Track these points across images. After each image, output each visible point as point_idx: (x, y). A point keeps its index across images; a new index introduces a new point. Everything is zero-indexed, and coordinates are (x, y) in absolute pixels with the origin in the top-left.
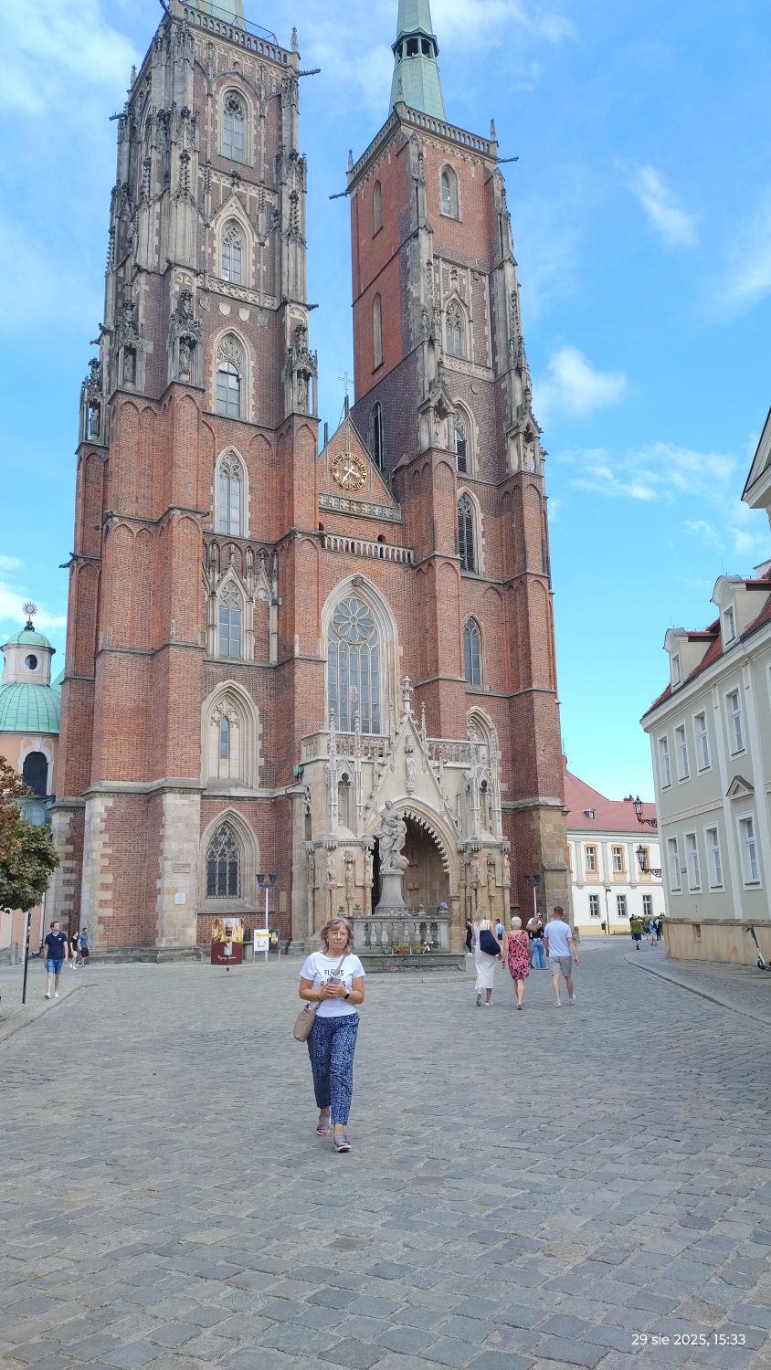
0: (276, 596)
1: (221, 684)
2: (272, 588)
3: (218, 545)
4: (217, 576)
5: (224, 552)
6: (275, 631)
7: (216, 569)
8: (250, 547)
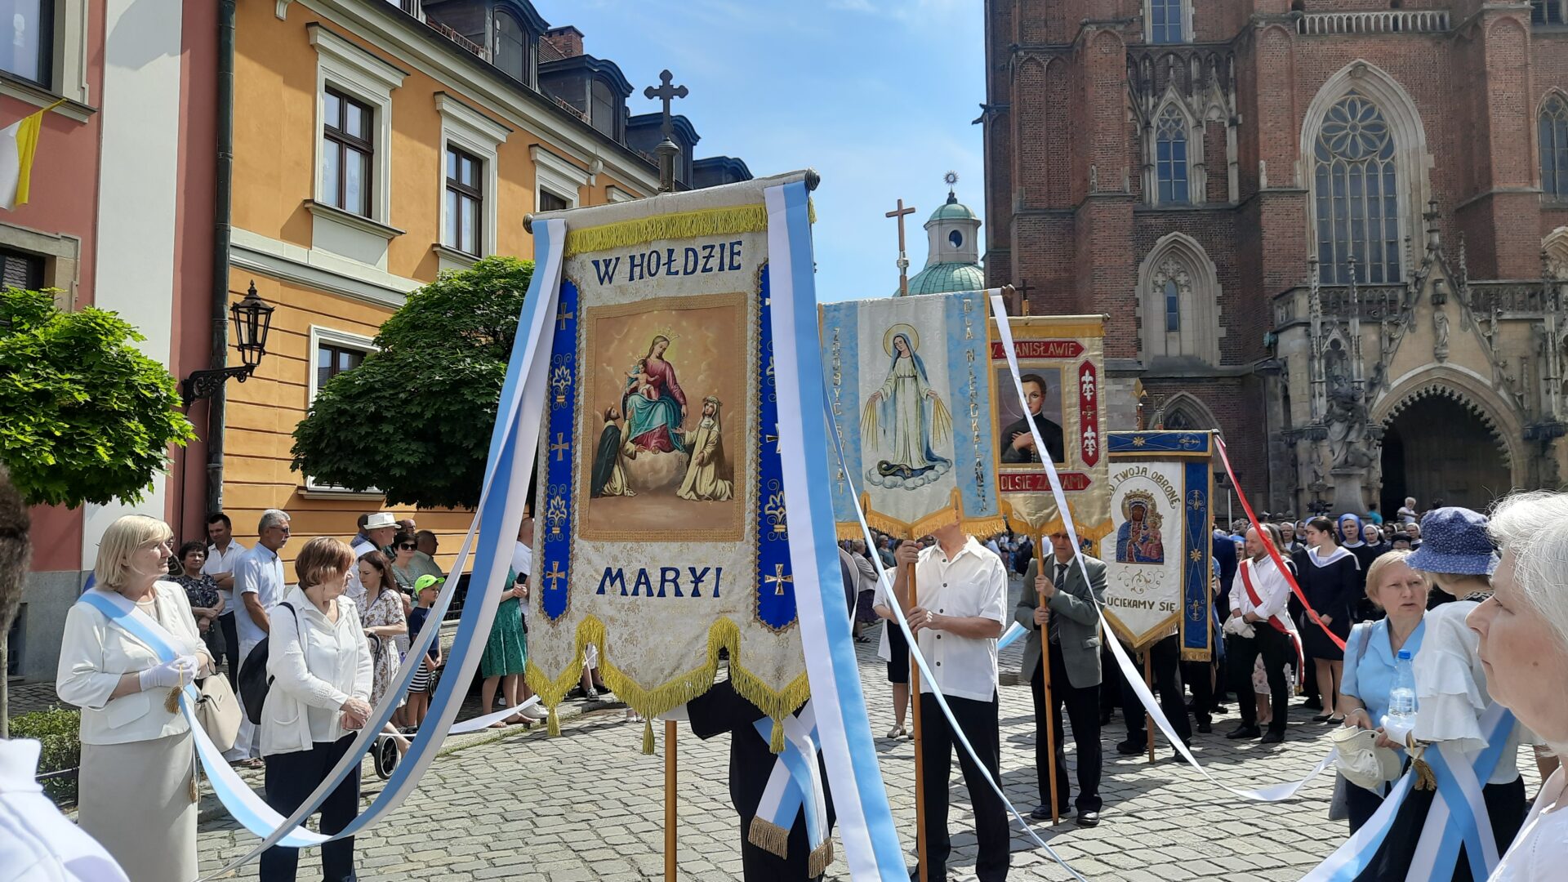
0: (1234, 113)
1: (1163, 238)
2: (1228, 103)
3: (1151, 61)
4: (1151, 101)
5: (1160, 67)
6: (1235, 159)
7: (1150, 92)
8: (1194, 53)
